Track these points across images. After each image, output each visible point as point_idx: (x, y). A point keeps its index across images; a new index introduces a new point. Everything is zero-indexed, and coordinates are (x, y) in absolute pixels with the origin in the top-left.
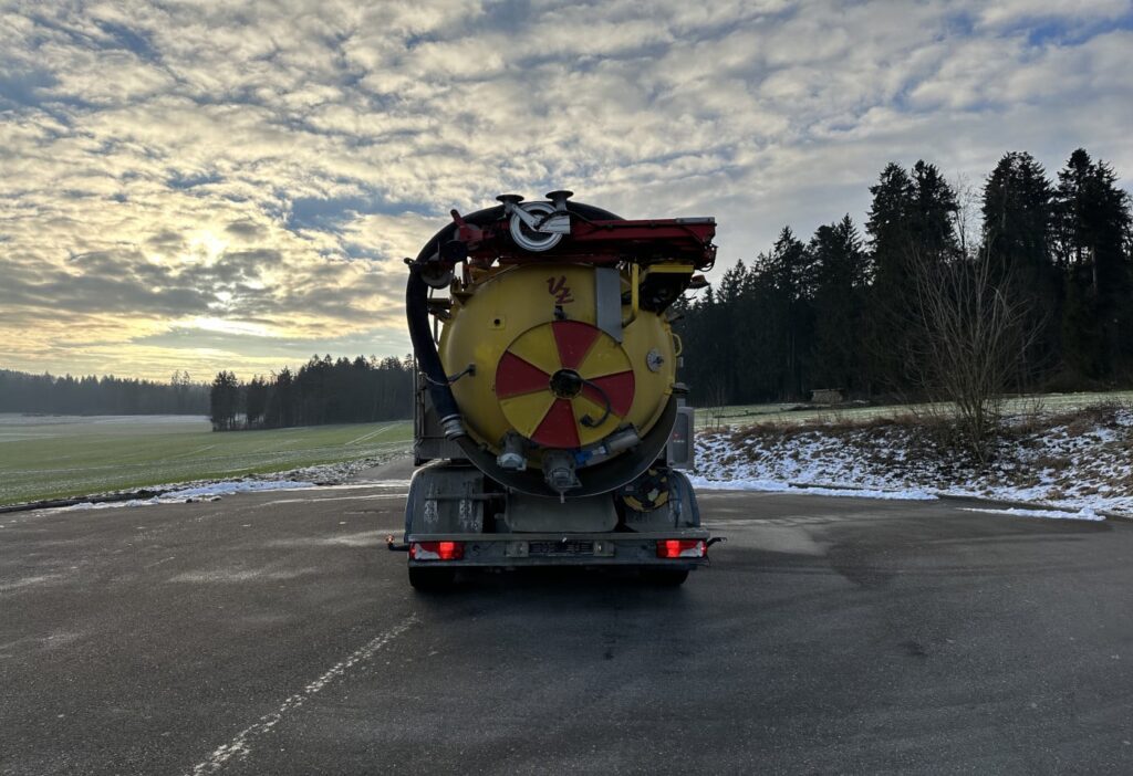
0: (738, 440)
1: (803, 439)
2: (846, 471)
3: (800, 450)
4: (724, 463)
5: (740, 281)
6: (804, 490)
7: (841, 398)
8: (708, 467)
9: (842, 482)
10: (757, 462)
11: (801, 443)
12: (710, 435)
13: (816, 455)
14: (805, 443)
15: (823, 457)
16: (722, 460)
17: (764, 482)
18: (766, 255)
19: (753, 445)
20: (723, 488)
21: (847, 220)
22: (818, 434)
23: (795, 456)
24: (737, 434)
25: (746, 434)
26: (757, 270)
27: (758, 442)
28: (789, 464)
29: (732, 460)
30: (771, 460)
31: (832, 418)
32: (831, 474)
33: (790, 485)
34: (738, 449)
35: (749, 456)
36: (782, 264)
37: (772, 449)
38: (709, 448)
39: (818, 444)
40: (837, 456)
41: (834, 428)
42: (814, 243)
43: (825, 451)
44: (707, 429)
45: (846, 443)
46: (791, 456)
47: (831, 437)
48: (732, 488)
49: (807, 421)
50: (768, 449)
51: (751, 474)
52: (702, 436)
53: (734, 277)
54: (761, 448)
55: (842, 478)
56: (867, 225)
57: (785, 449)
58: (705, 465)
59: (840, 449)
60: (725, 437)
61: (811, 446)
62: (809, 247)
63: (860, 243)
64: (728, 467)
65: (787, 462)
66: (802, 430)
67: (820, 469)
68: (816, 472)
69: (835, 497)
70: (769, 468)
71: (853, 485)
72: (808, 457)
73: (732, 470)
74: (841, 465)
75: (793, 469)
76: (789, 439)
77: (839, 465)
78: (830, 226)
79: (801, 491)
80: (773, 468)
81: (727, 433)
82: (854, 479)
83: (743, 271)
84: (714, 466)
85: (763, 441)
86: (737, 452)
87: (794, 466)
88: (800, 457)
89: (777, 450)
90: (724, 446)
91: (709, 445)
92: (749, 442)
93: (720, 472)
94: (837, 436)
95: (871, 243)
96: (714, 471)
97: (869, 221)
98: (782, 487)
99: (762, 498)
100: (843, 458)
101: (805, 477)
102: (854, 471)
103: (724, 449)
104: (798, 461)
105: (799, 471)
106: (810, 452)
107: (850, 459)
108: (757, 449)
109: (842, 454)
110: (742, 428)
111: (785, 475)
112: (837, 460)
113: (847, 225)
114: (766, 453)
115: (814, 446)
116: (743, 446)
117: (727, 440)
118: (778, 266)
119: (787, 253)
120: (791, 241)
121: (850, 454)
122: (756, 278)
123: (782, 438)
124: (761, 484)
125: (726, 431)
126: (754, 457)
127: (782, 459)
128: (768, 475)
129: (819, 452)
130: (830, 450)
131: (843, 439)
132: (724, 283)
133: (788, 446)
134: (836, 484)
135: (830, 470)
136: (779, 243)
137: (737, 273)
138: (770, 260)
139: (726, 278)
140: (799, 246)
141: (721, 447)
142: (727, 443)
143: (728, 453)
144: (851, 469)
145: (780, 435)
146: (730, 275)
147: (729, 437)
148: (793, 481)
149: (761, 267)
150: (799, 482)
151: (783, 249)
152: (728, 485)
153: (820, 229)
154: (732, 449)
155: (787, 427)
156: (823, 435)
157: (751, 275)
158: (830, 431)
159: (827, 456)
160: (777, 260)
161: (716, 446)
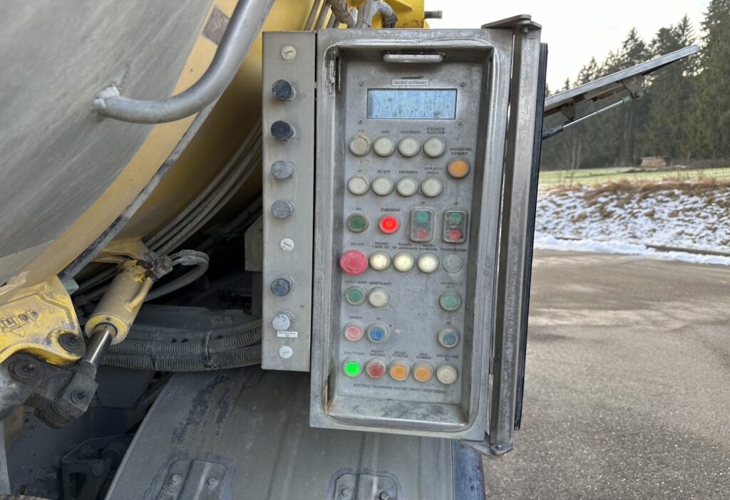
0: (590, 198)
1: (660, 198)
2: (710, 232)
3: (656, 208)
4: (574, 221)
5: (592, 74)
6: (666, 254)
7: (664, 164)
8: (557, 224)
9: (703, 246)
10: (608, 220)
11: (658, 201)
12: (562, 193)
13: (674, 214)
14: (662, 201)
15: (682, 217)
16: (573, 217)
17: (618, 243)
18: (615, 53)
19: (607, 203)
20: (573, 249)
21: (685, 21)
22: (677, 192)
23: (651, 215)
24: (591, 192)
25: (600, 192)
26: (606, 64)
27: (612, 200)
28: (643, 223)
29: (583, 217)
30: (624, 218)
31: (693, 176)
32: (691, 235)
33: (648, 247)
34: (590, 206)
35: (602, 213)
36: (627, 59)
37: (626, 206)
38: (559, 206)
39: (677, 203)
40: (698, 216)
41: (696, 186)
42: (654, 42)
43: (684, 211)
44: (560, 186)
45: (709, 203)
46: (646, 215)
47: (692, 196)
48: (583, 249)
49: (665, 179)
50: (622, 207)
51: (602, 232)
52: (554, 193)
53: (588, 70)
54: (615, 206)
55: (704, 240)
56: (703, 23)
57: (640, 207)
58: (556, 221)
59: (701, 208)
60: (578, 194)
61: (668, 204)
62: (650, 46)
63: (694, 39)
64: (578, 224)
65: (642, 220)
66: (659, 188)
67: (679, 229)
68: (673, 232)
69: (704, 265)
70: (622, 227)
71: (718, 249)
72: (665, 216)
73: (581, 228)
74: (702, 226)
75: (647, 228)
76: (645, 197)
77: (700, 225)
78: (669, 28)
79: (661, 255)
80: (626, 226)
81: (579, 190)
82: (718, 241)
83: (595, 65)
84: (563, 223)
85: (618, 199)
86: (589, 210)
87: (650, 225)
88: (656, 216)
89: (631, 208)
90: (576, 203)
91: (559, 202)
92: (602, 199)
93: (570, 229)
94: (699, 194)
95: (703, 38)
96: (563, 228)
97: (704, 21)
98: (639, 250)
99: (616, 265)
100: (705, 218)
101: (661, 238)
102: (718, 232)
103: (575, 207)
104: (654, 220)
105: (654, 231)
106: (667, 211)
107: (711, 220)
108: (610, 208)
109: (703, 214)
110: (595, 186)
111: (638, 234)
112: (697, 220)
113: (684, 26)
114: (619, 211)
115: (672, 205)
116: (595, 203)
117: (579, 197)
118: (624, 60)
119: (632, 50)
120: (636, 40)
121: (713, 214)
122: (605, 70)
123: (638, 196)
124: (615, 246)
125: (578, 189)
126: (608, 215)
127: (636, 217)
128: (620, 233)
129: (678, 212)
130: (691, 209)
131: (705, 198)
132: (579, 76)
133: (643, 204)
134: (698, 246)
135: (690, 230)
136: (626, 42)
137: (590, 67)
138: (617, 56)
139: (581, 72)
140: (641, 45)
141: (572, 204)
142: (579, 200)
143: (579, 211)
144: (715, 230)
145: (636, 193)
146: (585, 69)
147: (582, 194)
148: (648, 241)
149: (610, 62)
150: (655, 243)
151: (629, 46)
152: (578, 246)
153: (660, 30)
154: (583, 207)
155: (644, 184)
156: (683, 194)
157: (601, 69)
158: (689, 190)
159: (686, 216)
160: (623, 56)
161: (567, 203)
